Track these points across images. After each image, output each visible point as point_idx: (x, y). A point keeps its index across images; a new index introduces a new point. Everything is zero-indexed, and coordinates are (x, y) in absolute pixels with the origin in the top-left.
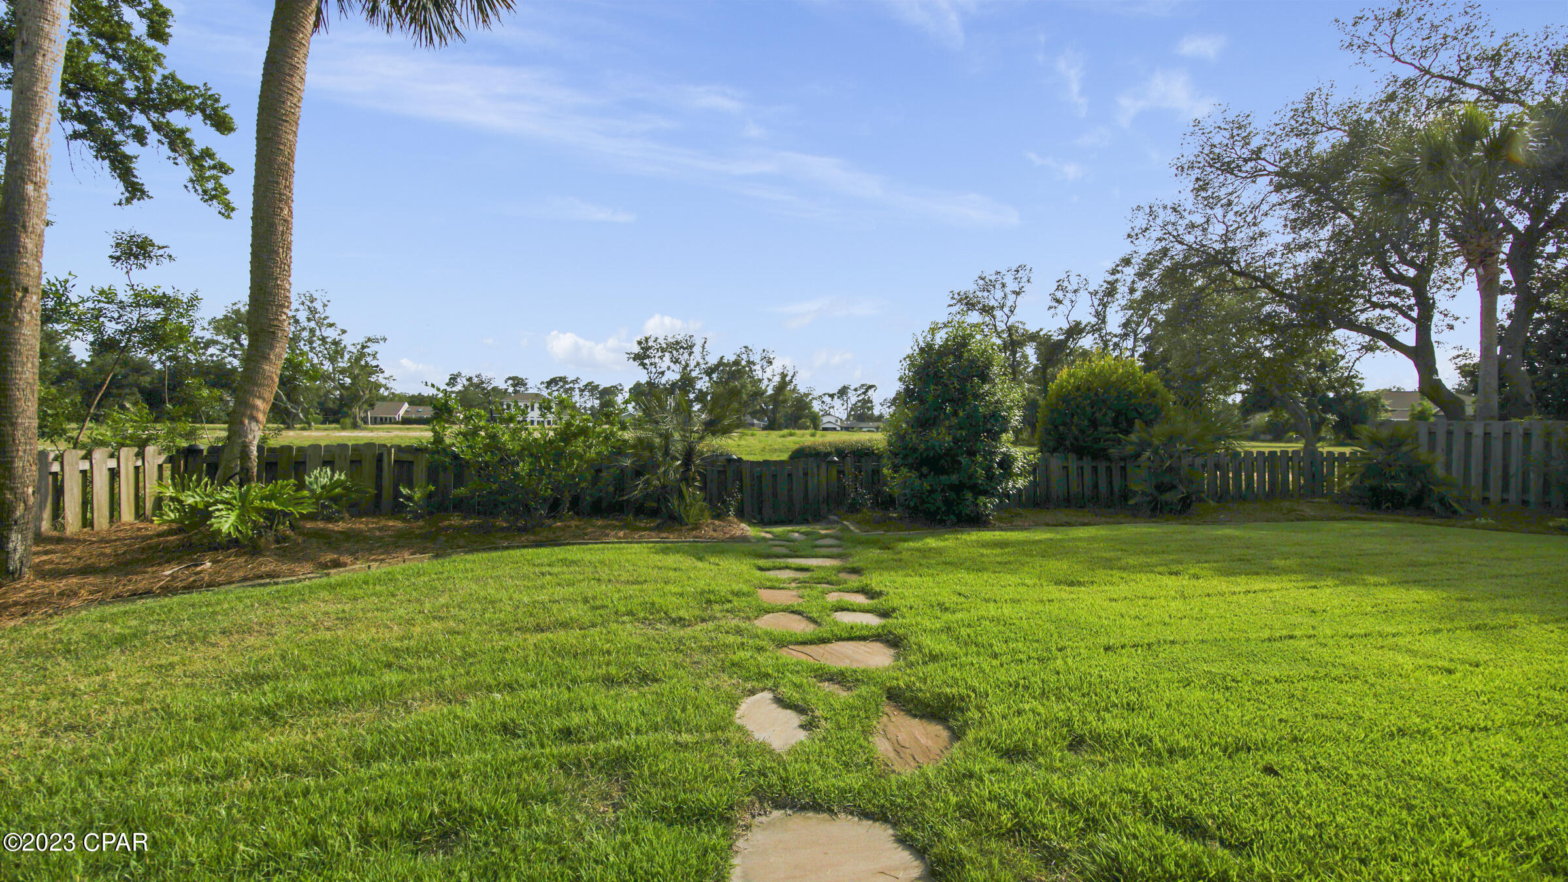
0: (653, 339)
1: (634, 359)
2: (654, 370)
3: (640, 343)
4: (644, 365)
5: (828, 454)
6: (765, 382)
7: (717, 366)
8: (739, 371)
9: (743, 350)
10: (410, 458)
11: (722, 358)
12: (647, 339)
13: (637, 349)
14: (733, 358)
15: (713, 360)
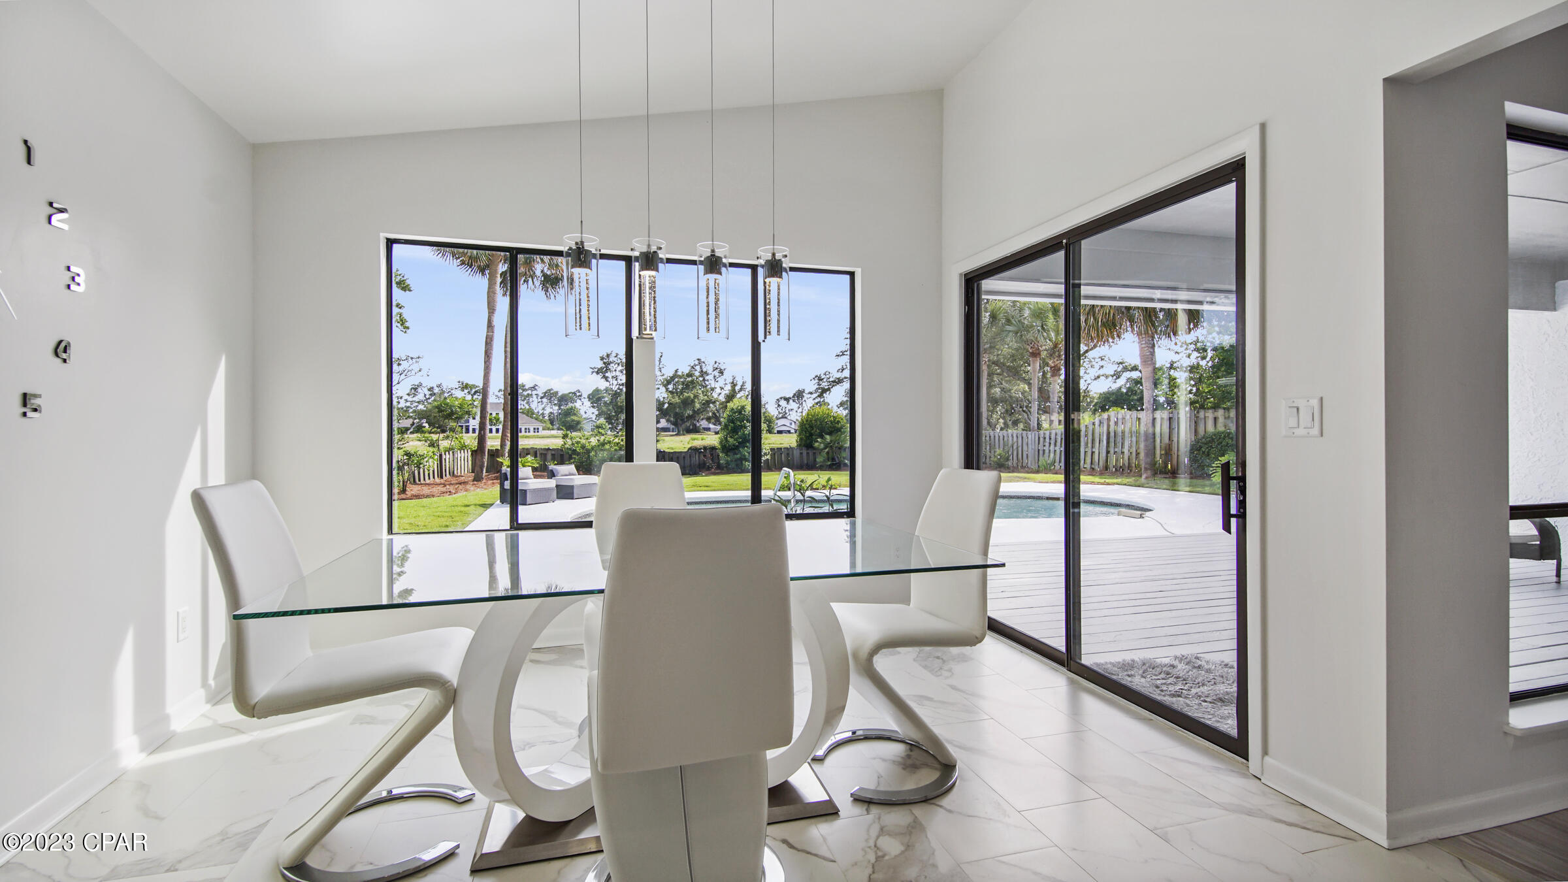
0: (614, 355)
1: (597, 373)
2: (615, 382)
3: (602, 359)
4: (606, 378)
5: (701, 449)
6: (718, 390)
7: (672, 378)
8: (692, 382)
9: (697, 362)
10: (545, 452)
11: (676, 371)
12: (608, 356)
13: (600, 364)
14: (687, 371)
15: (669, 373)
